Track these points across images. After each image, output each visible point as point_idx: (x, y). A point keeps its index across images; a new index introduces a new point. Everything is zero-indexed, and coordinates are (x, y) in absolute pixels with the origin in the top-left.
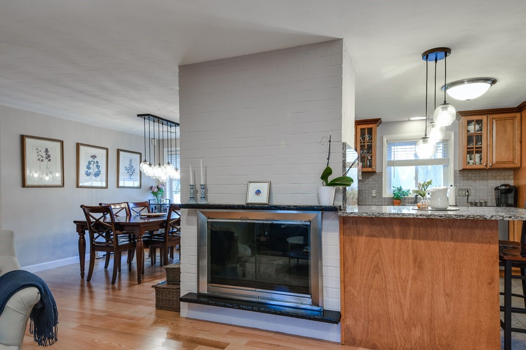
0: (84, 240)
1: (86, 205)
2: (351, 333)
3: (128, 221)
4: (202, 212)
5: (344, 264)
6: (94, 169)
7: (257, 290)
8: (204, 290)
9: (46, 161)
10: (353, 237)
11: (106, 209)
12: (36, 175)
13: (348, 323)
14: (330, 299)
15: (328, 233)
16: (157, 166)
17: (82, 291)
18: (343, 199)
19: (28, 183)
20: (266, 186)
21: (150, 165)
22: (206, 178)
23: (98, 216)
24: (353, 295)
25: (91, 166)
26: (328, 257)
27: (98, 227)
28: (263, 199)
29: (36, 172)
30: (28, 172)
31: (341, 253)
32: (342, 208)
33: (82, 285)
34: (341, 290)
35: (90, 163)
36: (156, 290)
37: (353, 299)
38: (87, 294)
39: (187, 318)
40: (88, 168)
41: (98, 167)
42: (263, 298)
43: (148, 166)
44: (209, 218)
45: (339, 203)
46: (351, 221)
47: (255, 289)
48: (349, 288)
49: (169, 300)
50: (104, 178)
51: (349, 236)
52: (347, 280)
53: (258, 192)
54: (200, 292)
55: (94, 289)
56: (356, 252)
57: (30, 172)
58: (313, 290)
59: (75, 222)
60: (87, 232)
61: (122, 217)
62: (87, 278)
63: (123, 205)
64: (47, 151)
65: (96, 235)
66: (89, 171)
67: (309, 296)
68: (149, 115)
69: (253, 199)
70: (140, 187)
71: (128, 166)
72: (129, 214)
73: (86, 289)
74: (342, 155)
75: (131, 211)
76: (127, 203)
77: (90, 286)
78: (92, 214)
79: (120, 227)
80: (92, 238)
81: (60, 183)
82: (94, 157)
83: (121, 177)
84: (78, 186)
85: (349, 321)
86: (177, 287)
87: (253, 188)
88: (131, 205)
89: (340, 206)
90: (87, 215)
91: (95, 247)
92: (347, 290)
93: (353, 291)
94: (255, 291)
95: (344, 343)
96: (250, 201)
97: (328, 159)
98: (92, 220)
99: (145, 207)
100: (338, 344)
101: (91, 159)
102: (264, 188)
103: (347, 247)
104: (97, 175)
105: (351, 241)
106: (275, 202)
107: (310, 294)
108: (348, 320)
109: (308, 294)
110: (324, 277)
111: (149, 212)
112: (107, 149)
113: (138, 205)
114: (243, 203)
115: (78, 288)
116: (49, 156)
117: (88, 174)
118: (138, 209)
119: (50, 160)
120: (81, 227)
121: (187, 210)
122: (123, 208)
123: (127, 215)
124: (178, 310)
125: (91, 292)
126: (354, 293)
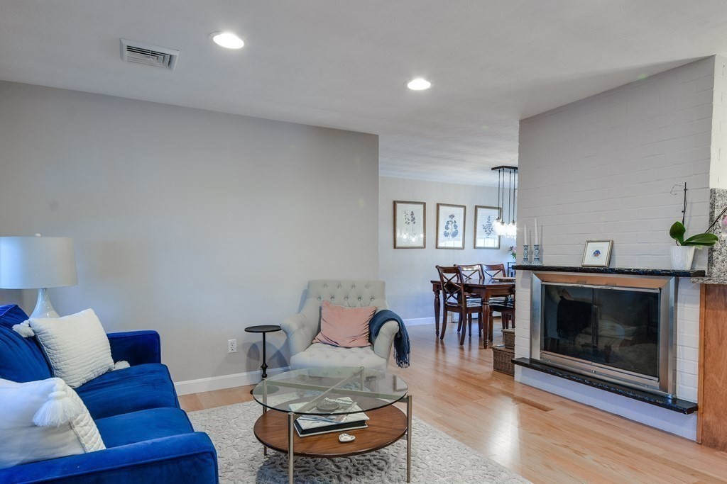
0: (439, 299)
1: (440, 266)
2: (712, 432)
3: (481, 284)
4: (536, 274)
5: (705, 345)
6: (451, 229)
7: (593, 363)
8: (537, 356)
9: (412, 223)
10: (719, 311)
11: (456, 270)
12: (405, 237)
13: (707, 419)
14: (685, 387)
15: (686, 305)
16: (511, 224)
17: (437, 347)
18: (709, 262)
19: (398, 245)
20: (606, 246)
21: (503, 223)
22: (542, 238)
23: (449, 276)
24: (716, 384)
25: (449, 226)
26: (685, 334)
27: (450, 288)
28: (602, 261)
29: (405, 234)
30: (398, 235)
31: (700, 331)
32: (706, 274)
33: (437, 342)
34: (699, 378)
35: (448, 223)
36: (494, 352)
37: (715, 389)
38: (440, 349)
39: (520, 383)
40: (447, 228)
41: (456, 226)
42: (600, 374)
43: (500, 224)
44: (543, 281)
45: (702, 266)
46: (717, 291)
47: (590, 362)
48: (711, 376)
49: (506, 364)
50: (461, 238)
51: (713, 309)
52: (708, 365)
53: (597, 253)
54: (533, 357)
55: (446, 346)
56: (722, 331)
57: (401, 234)
58: (661, 371)
59: (432, 282)
60: (441, 291)
61: (475, 280)
62: (441, 335)
63: (477, 267)
64: (412, 214)
65: (448, 295)
66: (447, 231)
67: (657, 379)
68: (503, 167)
69: (590, 261)
70: (499, 248)
71: (485, 223)
72: (482, 277)
73: (440, 345)
74: (708, 205)
75: (485, 274)
76: (481, 265)
77: (442, 343)
78: (444, 274)
79: (469, 288)
80: (445, 298)
81: (422, 245)
82: (452, 216)
83: (478, 236)
84: (437, 248)
85: (709, 417)
86: (511, 351)
87: (592, 248)
88: (485, 268)
89: (704, 272)
90: (441, 276)
91: (447, 308)
92: (707, 378)
93: (717, 380)
94: (591, 364)
95: (700, 442)
96: (586, 263)
97: (684, 212)
98: (445, 280)
99: (501, 270)
100: (693, 441)
101: (449, 219)
102: (604, 248)
103: (710, 323)
104: (455, 235)
105: (717, 317)
106: (617, 265)
107: (658, 377)
108: (708, 415)
109: (656, 377)
110: (678, 359)
111: (504, 276)
112: (465, 207)
113: (492, 268)
114: (579, 265)
115: (435, 343)
116: (414, 219)
117: (446, 235)
118: (493, 273)
119: (414, 223)
120: (437, 287)
121: (522, 271)
122: (476, 271)
123: (480, 278)
124: (512, 374)
125: (443, 348)
126: (718, 383)
